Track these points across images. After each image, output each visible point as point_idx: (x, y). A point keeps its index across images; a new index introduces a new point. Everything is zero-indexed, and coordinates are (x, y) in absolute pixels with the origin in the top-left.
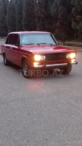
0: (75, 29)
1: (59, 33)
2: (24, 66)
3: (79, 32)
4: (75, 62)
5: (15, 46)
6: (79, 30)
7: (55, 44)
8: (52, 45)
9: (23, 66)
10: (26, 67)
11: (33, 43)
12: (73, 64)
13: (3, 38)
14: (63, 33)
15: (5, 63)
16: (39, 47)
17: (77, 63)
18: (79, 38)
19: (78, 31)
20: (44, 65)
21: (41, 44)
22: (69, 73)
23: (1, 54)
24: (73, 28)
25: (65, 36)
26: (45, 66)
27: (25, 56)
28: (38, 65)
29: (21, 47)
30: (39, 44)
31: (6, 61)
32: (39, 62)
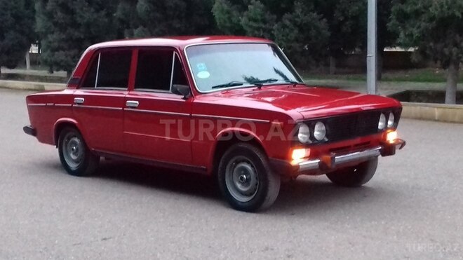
2: (234, 166)
9: (224, 168)
10: (244, 171)
17: (403, 145)
20: (325, 157)
26: (333, 159)
29: (197, 96)
32: (309, 149)
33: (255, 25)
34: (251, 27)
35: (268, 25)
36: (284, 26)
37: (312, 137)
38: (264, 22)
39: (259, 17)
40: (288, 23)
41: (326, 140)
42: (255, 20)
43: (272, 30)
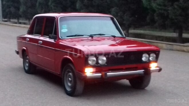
0: (148, 7)
1: (119, 14)
2: (67, 74)
3: (157, 12)
4: (158, 68)
5: (50, 38)
6: (156, 10)
7: (120, 36)
8: (114, 37)
9: (64, 75)
10: (70, 76)
11: (82, 34)
12: (154, 71)
13: (10, 21)
14: (126, 14)
15: (27, 68)
16: (92, 40)
17: (160, 70)
18: (157, 24)
19: (154, 11)
20: (104, 73)
21: (95, 35)
22: (146, 88)
23: (18, 53)
24: (145, 6)
25: (131, 19)
26: (106, 74)
27: (68, 57)
28: (93, 72)
29: (60, 40)
30: (91, 36)
31: (27, 65)
32: (95, 68)
33: (160, 7)
34: (158, 8)
35: (166, 8)
36: (174, 8)
37: (97, 63)
38: (165, 6)
39: (162, 4)
40: (176, 7)
41: (106, 64)
42: (160, 5)
43: (168, 10)
